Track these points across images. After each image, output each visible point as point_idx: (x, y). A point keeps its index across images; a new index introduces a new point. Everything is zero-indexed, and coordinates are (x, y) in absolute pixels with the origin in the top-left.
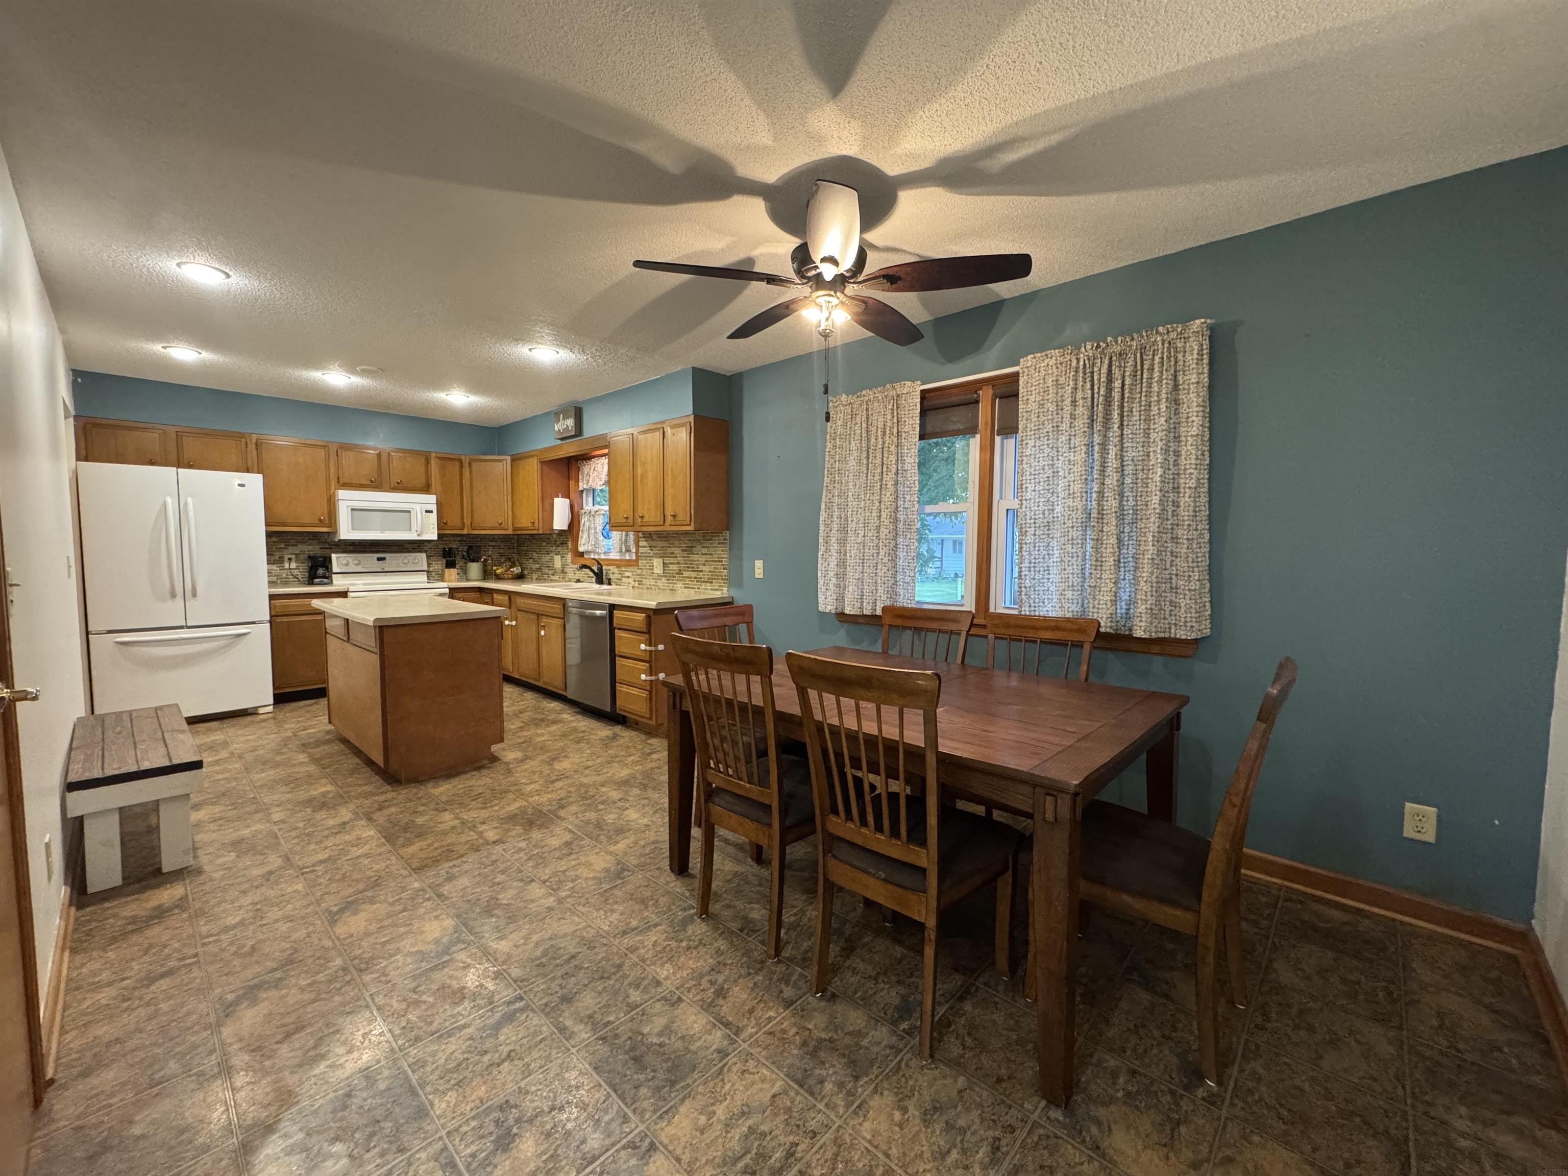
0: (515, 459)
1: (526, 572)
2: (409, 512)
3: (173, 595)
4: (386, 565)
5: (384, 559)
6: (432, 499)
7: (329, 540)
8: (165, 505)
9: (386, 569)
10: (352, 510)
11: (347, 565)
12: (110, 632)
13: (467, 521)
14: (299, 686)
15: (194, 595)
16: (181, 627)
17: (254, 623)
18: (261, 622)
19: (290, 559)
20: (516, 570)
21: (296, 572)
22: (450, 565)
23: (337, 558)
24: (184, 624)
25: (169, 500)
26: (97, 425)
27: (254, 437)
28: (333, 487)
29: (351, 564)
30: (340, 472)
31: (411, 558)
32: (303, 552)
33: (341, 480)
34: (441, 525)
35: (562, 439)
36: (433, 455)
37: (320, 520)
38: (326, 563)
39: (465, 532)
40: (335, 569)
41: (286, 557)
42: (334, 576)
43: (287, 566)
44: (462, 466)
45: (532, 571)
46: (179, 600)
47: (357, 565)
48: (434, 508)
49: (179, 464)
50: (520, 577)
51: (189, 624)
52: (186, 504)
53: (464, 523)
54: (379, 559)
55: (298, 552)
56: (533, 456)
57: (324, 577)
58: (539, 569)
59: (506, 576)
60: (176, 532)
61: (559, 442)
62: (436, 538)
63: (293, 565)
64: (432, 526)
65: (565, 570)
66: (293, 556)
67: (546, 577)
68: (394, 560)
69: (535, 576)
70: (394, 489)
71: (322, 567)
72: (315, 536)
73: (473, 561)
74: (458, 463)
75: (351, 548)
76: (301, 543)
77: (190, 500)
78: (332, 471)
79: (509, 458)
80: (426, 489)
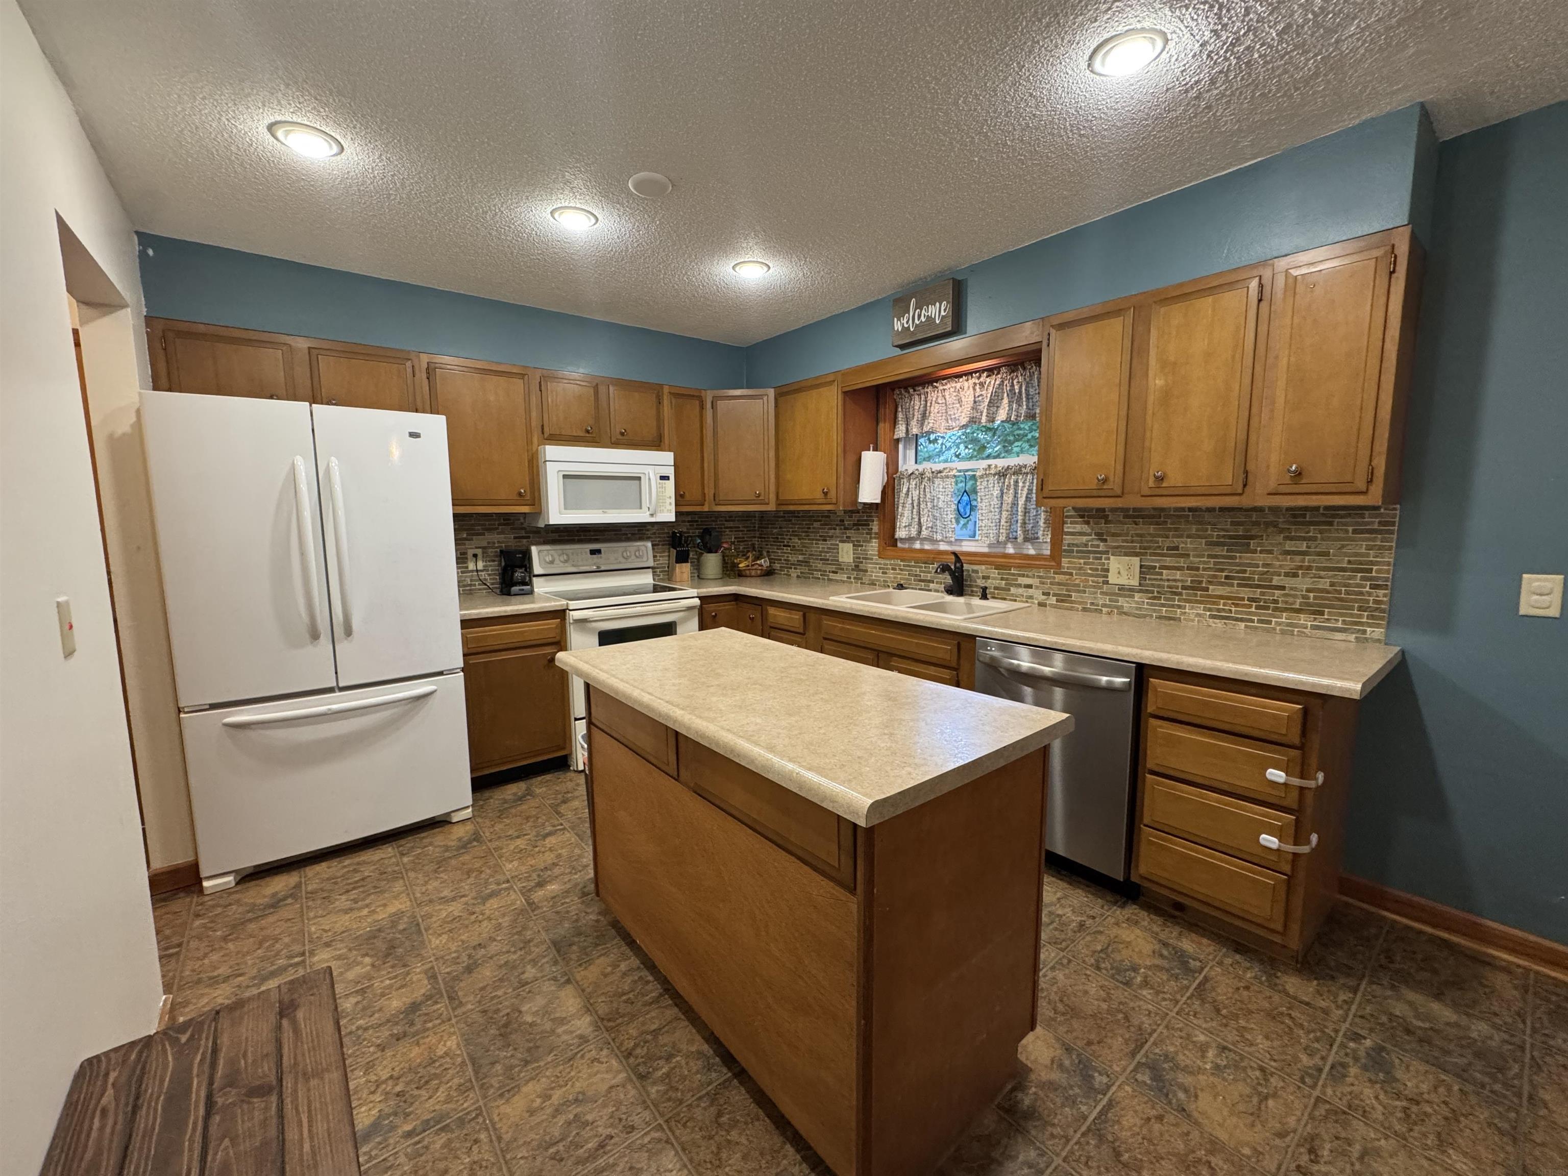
0: (783, 394)
1: (777, 566)
2: (639, 478)
3: (315, 636)
4: (602, 561)
5: (598, 552)
6: (667, 457)
7: (525, 525)
8: (293, 468)
9: (603, 568)
10: (565, 477)
11: (552, 562)
12: (213, 706)
13: (709, 492)
14: (504, 763)
15: (348, 632)
16: (331, 690)
17: (441, 673)
18: (451, 672)
19: (475, 556)
20: (764, 562)
21: (483, 575)
22: (682, 558)
23: (539, 552)
24: (334, 684)
25: (299, 461)
26: (180, 334)
27: (425, 359)
28: (535, 440)
29: (557, 561)
30: (546, 416)
31: (632, 549)
32: (491, 545)
33: (546, 429)
34: (680, 498)
35: (902, 347)
36: (666, 390)
37: (520, 494)
38: (525, 561)
39: (706, 508)
40: (537, 569)
41: (470, 553)
42: (535, 580)
43: (471, 566)
44: (702, 407)
45: (789, 565)
46: (325, 640)
47: (566, 561)
48: (670, 472)
49: (314, 399)
50: (768, 574)
51: (341, 685)
52: (328, 469)
53: (704, 495)
54: (593, 552)
55: (485, 544)
56: (831, 383)
57: (524, 583)
58: (806, 562)
59: (753, 573)
60: (313, 519)
61: (898, 351)
62: (673, 519)
63: (480, 565)
64: (668, 501)
65: (862, 566)
66: (479, 552)
67: (818, 574)
68: (613, 552)
69: (794, 573)
70: (616, 444)
71: (520, 567)
72: (507, 520)
73: (710, 551)
74: (697, 402)
75: (555, 536)
76: (489, 530)
77: (334, 462)
78: (534, 414)
79: (771, 392)
80: (656, 444)
